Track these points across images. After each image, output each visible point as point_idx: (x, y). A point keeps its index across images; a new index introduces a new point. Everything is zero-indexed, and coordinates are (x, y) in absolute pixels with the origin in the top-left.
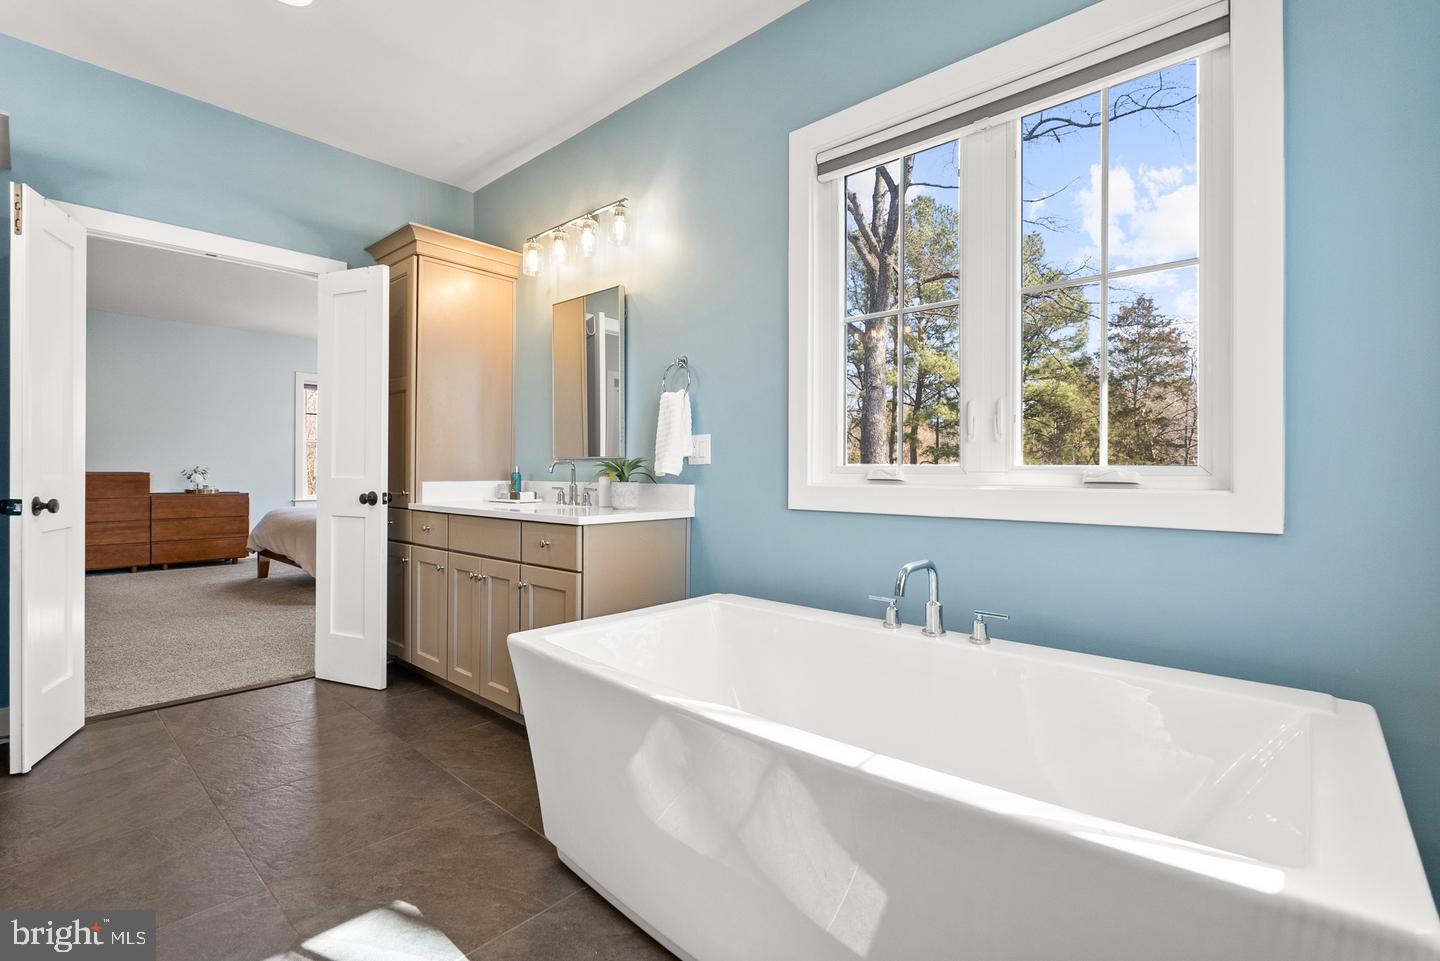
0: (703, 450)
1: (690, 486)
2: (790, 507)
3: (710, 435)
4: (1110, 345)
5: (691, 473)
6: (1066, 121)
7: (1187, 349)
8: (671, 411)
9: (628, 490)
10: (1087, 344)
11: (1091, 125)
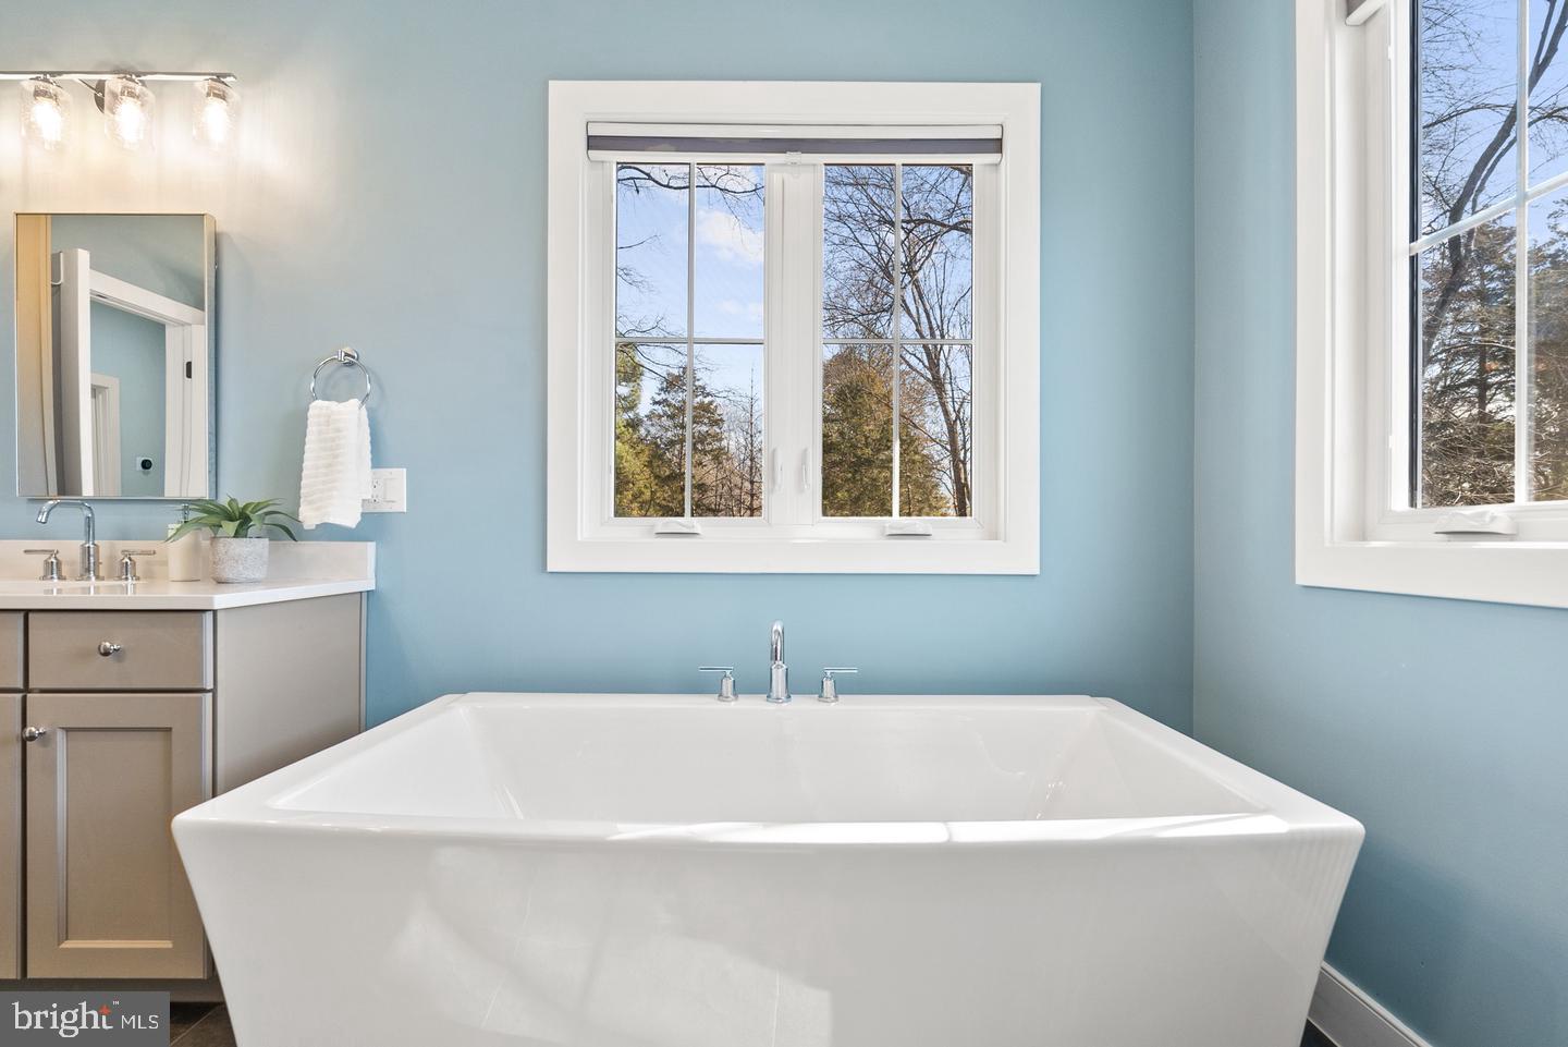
0: (395, 489)
1: (369, 543)
2: (549, 570)
3: (405, 470)
4: (659, 409)
5: (374, 525)
6: (647, 174)
7: (721, 420)
8: (338, 430)
9: (249, 552)
10: (639, 406)
11: (668, 186)
